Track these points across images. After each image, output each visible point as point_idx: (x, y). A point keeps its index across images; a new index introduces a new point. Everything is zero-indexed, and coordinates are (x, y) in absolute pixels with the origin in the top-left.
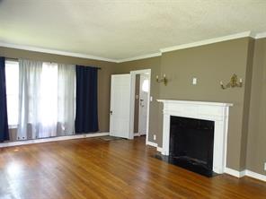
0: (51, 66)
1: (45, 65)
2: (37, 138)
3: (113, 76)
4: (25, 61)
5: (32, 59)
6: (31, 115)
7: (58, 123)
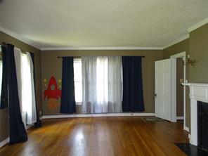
0: (103, 61)
1: (98, 60)
2: (94, 113)
3: (156, 62)
4: (85, 58)
5: (90, 56)
6: (90, 96)
7: (109, 103)
